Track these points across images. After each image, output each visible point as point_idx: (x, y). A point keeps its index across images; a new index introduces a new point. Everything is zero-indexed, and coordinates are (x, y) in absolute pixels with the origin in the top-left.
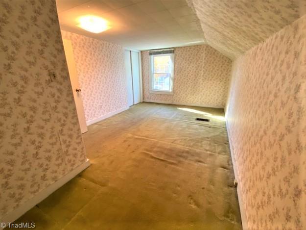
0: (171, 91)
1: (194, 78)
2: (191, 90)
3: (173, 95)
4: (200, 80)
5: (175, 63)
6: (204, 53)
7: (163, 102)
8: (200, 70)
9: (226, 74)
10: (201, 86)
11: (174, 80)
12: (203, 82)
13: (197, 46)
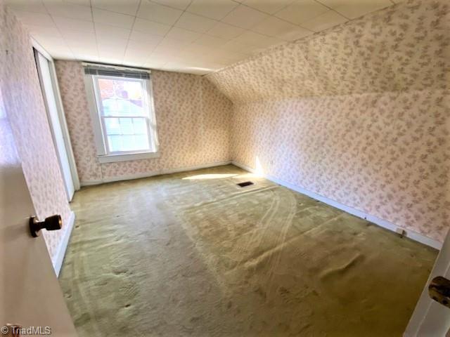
0: (154, 150)
1: (192, 126)
2: (189, 145)
3: (160, 158)
4: (201, 128)
5: (155, 99)
6: (200, 89)
7: (138, 175)
8: (199, 114)
9: (229, 120)
10: (203, 137)
11: (158, 128)
12: (205, 131)
13: (190, 74)
